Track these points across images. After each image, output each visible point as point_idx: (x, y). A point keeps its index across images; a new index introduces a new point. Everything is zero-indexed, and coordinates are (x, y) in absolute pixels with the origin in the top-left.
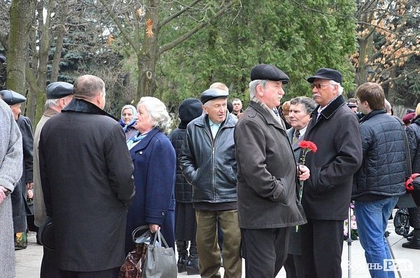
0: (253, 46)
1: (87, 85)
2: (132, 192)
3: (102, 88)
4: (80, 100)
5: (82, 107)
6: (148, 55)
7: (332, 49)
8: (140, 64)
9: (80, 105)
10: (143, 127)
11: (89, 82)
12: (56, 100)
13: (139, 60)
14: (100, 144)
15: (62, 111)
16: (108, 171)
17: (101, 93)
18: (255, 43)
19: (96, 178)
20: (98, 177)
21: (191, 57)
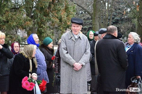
1: (111, 29)
2: (127, 65)
3: (116, 30)
4: (109, 34)
5: (109, 37)
6: (141, 17)
9: (109, 36)
10: (131, 42)
11: (112, 28)
12: (101, 34)
13: (138, 19)
14: (115, 49)
15: (103, 38)
16: (118, 58)
17: (116, 32)
19: (114, 60)
20: (115, 60)
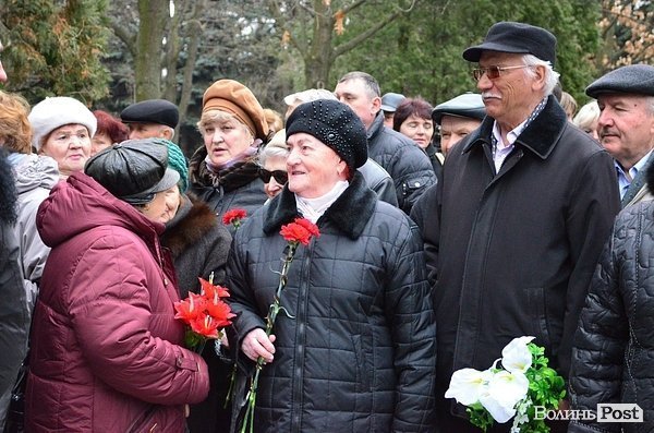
0: (460, 45)
6: (319, 60)
7: (567, 48)
8: (308, 73)
13: (307, 66)
18: (463, 40)
21: (377, 61)
